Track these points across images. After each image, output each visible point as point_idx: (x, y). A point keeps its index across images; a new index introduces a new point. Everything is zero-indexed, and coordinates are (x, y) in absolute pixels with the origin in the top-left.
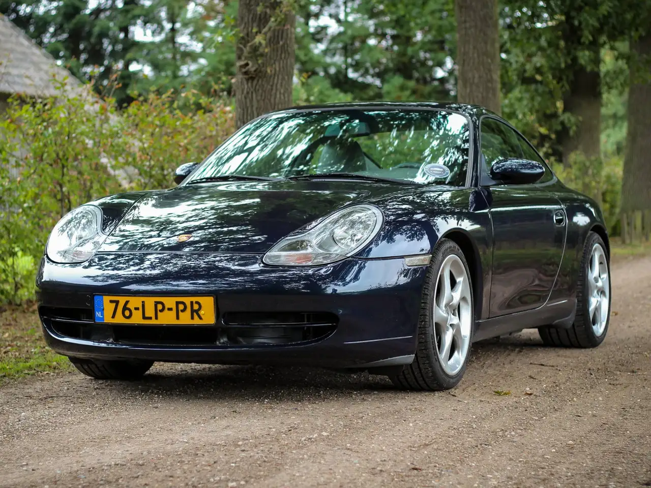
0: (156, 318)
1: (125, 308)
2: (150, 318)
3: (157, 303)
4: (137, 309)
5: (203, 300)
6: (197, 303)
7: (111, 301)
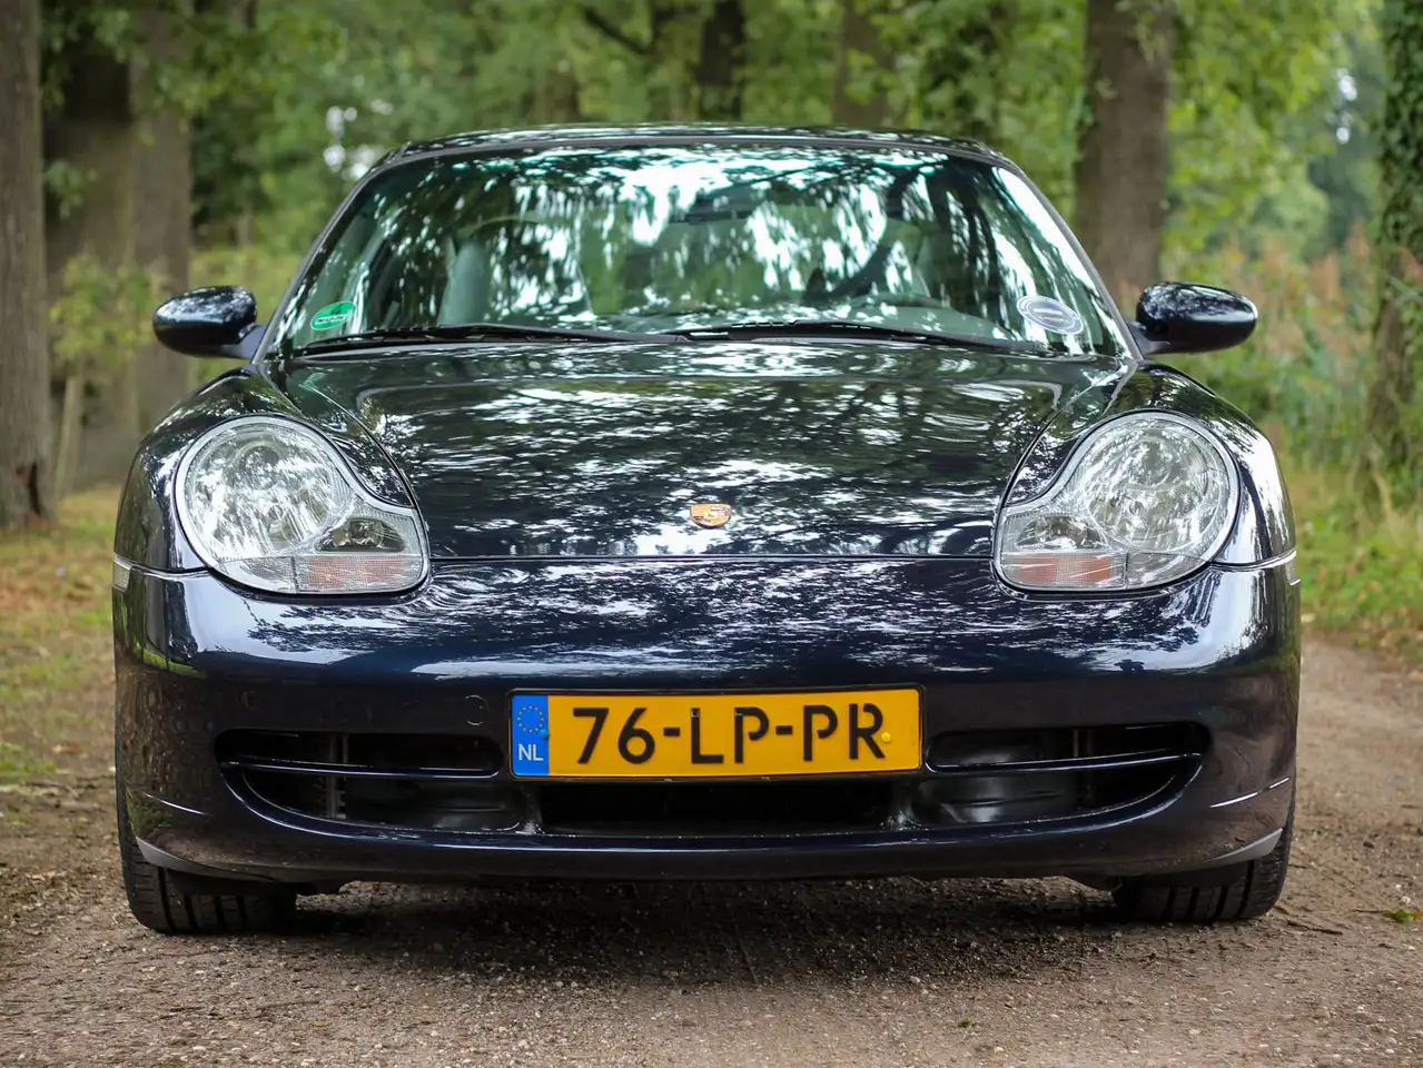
0: (739, 758)
1: (629, 732)
2: (718, 759)
3: (742, 713)
4: (672, 732)
5: (886, 700)
6: (870, 708)
7: (579, 712)
